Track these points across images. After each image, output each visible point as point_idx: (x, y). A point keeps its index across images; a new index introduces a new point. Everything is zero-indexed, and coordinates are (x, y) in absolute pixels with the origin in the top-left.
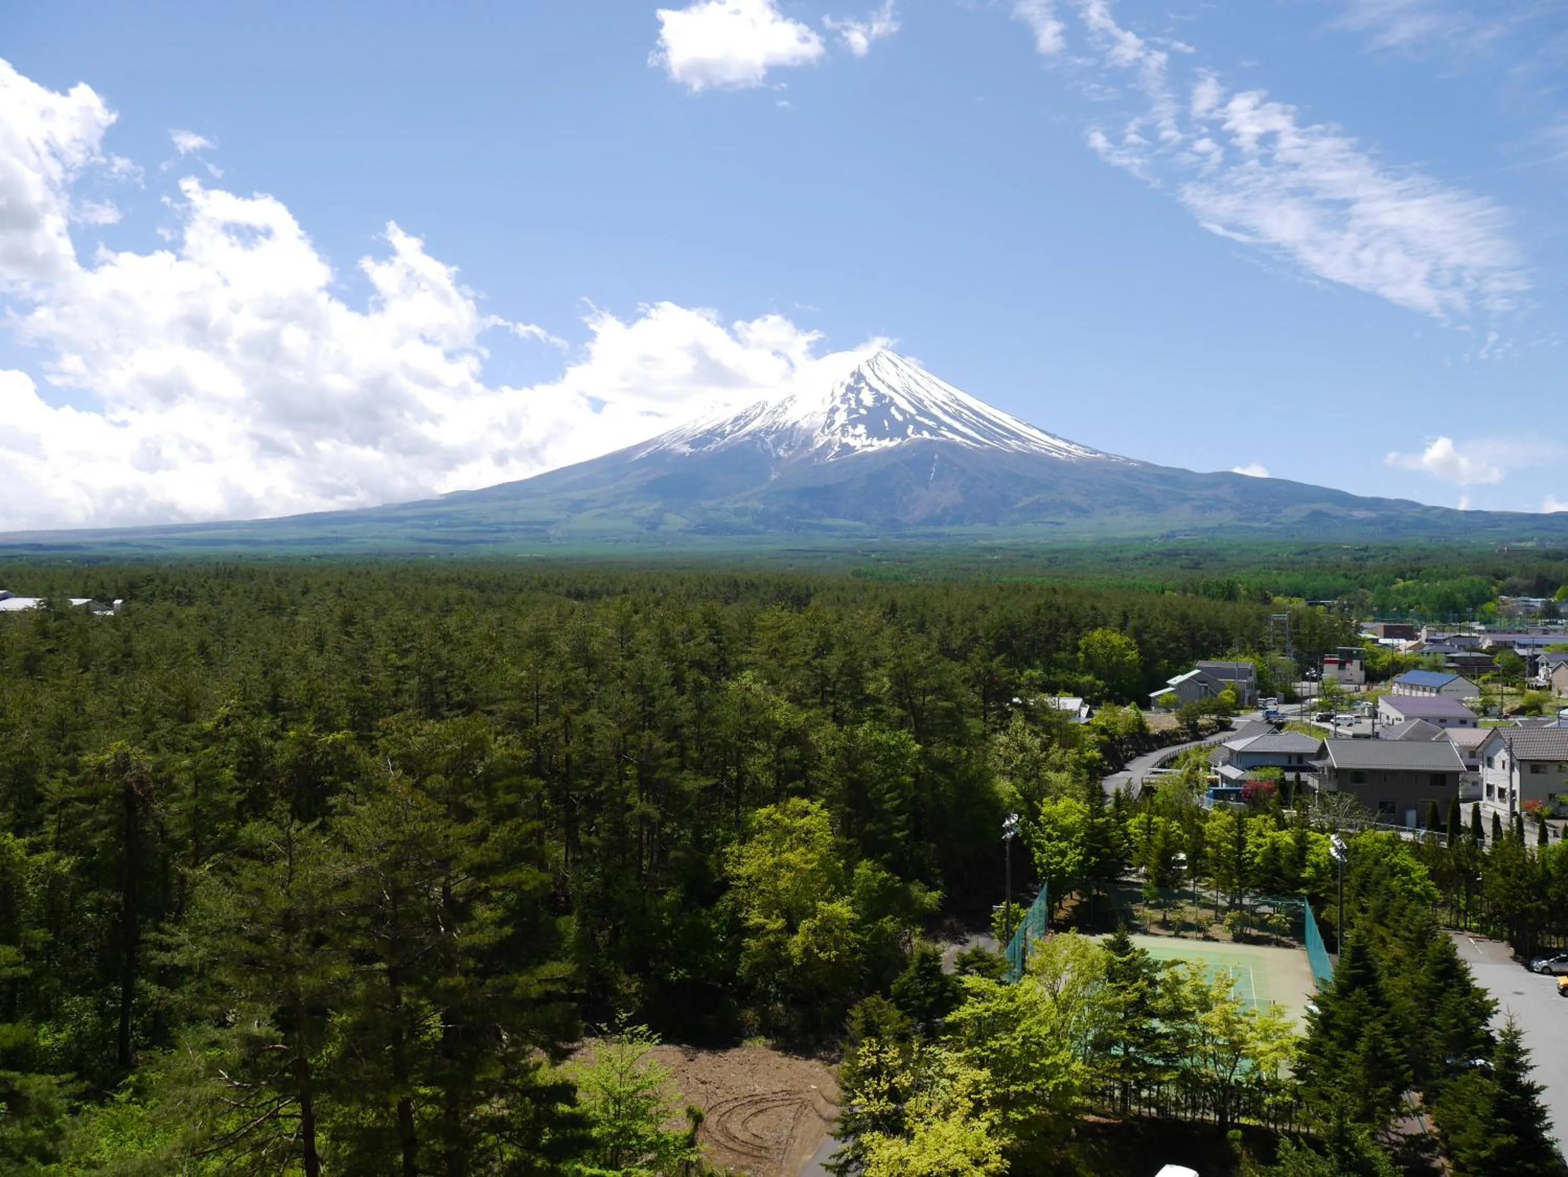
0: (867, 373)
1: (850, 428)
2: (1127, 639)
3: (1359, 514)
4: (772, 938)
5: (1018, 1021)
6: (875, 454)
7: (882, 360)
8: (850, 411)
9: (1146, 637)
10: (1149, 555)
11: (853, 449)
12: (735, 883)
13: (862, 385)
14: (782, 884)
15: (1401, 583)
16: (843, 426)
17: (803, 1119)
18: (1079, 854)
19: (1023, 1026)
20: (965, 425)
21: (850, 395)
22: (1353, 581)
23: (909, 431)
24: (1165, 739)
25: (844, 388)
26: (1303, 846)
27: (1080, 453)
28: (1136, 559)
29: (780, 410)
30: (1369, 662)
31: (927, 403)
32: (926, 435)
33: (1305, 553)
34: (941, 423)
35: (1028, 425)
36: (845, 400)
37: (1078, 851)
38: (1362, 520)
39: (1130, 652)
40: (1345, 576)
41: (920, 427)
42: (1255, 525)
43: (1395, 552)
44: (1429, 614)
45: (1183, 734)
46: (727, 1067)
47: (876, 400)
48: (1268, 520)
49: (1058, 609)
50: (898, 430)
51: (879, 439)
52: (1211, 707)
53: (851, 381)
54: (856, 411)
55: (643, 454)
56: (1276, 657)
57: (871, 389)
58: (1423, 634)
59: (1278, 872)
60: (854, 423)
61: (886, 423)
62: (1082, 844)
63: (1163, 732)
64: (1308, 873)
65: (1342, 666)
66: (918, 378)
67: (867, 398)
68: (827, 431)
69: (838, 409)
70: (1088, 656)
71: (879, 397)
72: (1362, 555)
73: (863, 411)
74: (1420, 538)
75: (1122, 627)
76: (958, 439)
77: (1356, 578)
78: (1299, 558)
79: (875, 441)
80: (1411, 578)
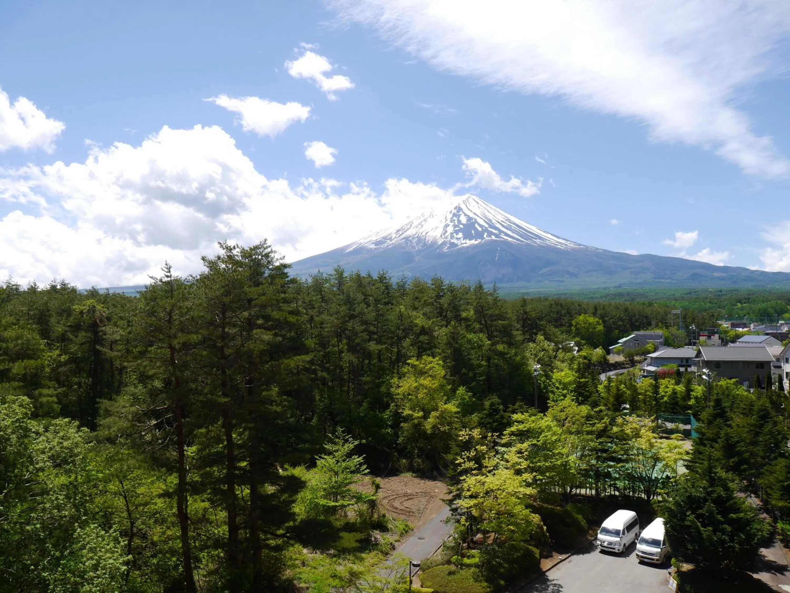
0: (463, 207)
1: (455, 235)
2: (597, 319)
3: (716, 274)
4: (416, 421)
5: (540, 433)
6: (468, 247)
7: (471, 201)
8: (455, 226)
9: (606, 318)
10: (608, 295)
11: (456, 245)
12: (397, 397)
13: (461, 213)
14: (420, 396)
15: (739, 305)
16: (451, 234)
17: (432, 502)
18: (573, 396)
19: (543, 435)
20: (513, 232)
21: (455, 218)
22: (714, 305)
23: (485, 236)
24: (617, 366)
25: (452, 214)
26: (689, 390)
27: (572, 245)
28: (602, 297)
29: (420, 226)
30: (722, 336)
31: (494, 221)
32: (493, 237)
33: (690, 293)
34: (501, 232)
35: (545, 232)
36: (452, 221)
37: (572, 394)
38: (718, 278)
39: (598, 326)
40: (710, 302)
41: (490, 234)
42: (663, 280)
43: (736, 292)
44: (754, 318)
45: (627, 364)
46: (392, 483)
47: (468, 220)
48: (669, 278)
49: (562, 306)
50: (479, 235)
51: (470, 240)
52: (641, 352)
53: (455, 211)
54: (458, 226)
55: (351, 249)
56: (674, 330)
57: (465, 215)
58: (752, 326)
59: (676, 404)
60: (457, 232)
61: (473, 232)
62: (575, 391)
63: (616, 362)
64: (692, 402)
65: (709, 337)
66: (489, 209)
67: (463, 220)
68: (443, 237)
69: (449, 225)
70: (577, 329)
71: (469, 219)
72: (719, 294)
73: (461, 226)
74: (749, 286)
75: (594, 314)
76: (510, 239)
77: (716, 303)
78: (686, 296)
79: (468, 241)
80: (745, 303)
